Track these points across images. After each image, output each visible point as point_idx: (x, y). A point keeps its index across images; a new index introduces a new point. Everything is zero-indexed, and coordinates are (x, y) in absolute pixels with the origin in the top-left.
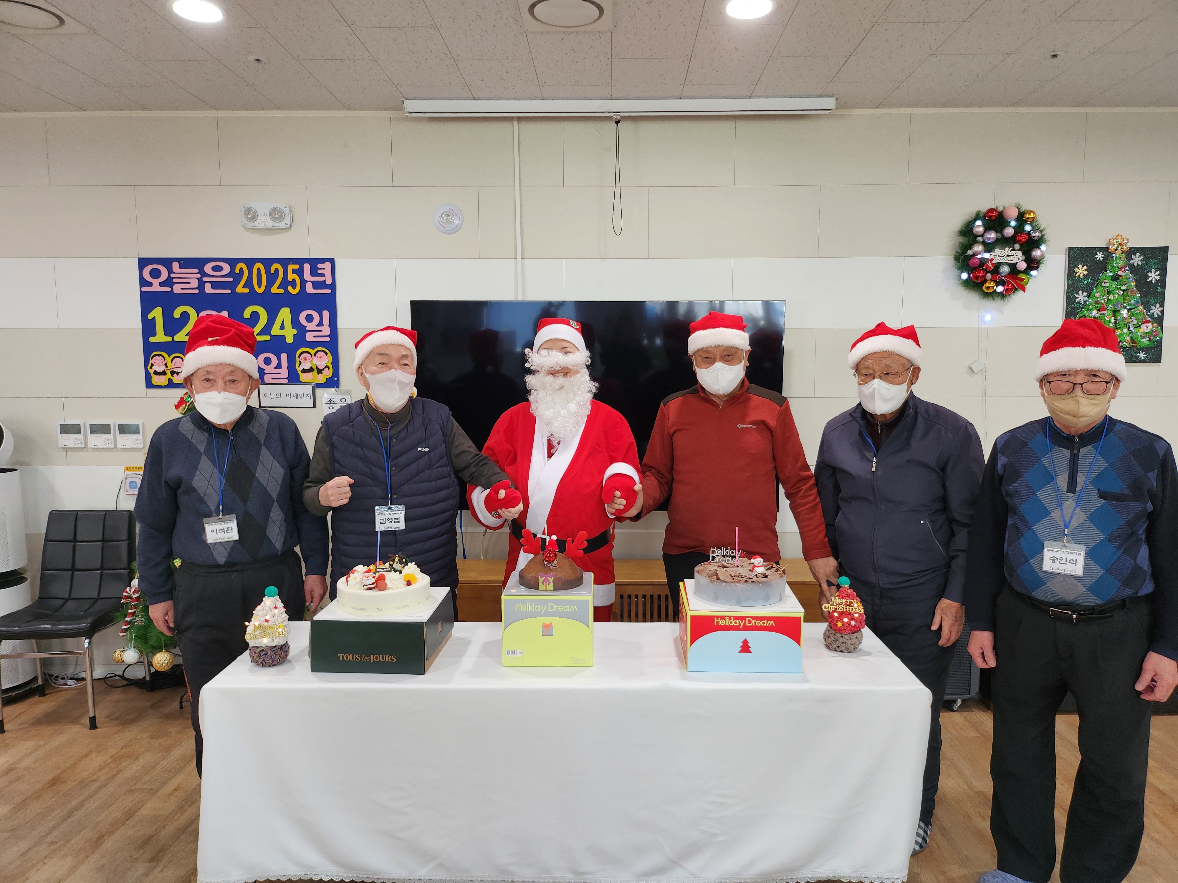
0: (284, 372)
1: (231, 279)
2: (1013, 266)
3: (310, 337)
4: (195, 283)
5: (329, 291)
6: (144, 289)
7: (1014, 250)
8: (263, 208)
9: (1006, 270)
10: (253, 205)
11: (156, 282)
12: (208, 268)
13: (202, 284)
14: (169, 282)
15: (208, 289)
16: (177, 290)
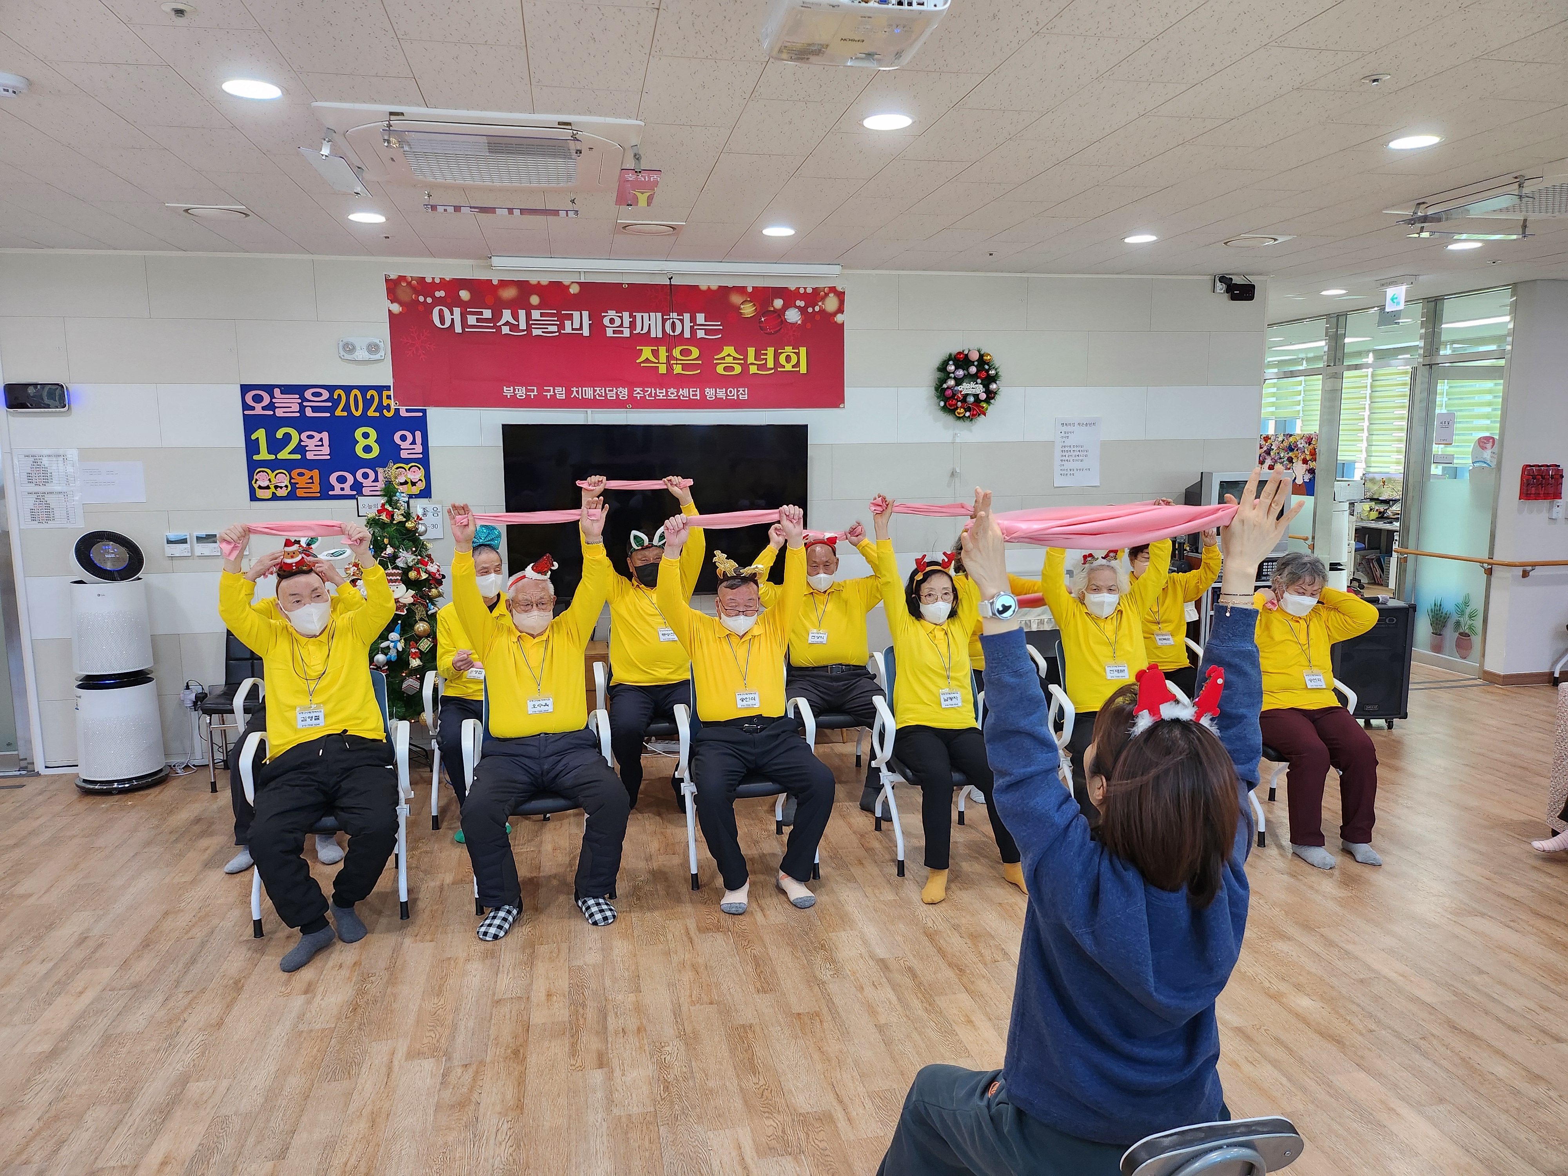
1: (330, 404)
2: (976, 396)
3: (404, 455)
4: (296, 408)
5: (421, 414)
6: (246, 413)
7: (977, 384)
8: (361, 343)
9: (971, 399)
10: (351, 340)
11: (258, 407)
12: (308, 394)
13: (302, 408)
14: (271, 406)
15: (309, 413)
16: (279, 413)
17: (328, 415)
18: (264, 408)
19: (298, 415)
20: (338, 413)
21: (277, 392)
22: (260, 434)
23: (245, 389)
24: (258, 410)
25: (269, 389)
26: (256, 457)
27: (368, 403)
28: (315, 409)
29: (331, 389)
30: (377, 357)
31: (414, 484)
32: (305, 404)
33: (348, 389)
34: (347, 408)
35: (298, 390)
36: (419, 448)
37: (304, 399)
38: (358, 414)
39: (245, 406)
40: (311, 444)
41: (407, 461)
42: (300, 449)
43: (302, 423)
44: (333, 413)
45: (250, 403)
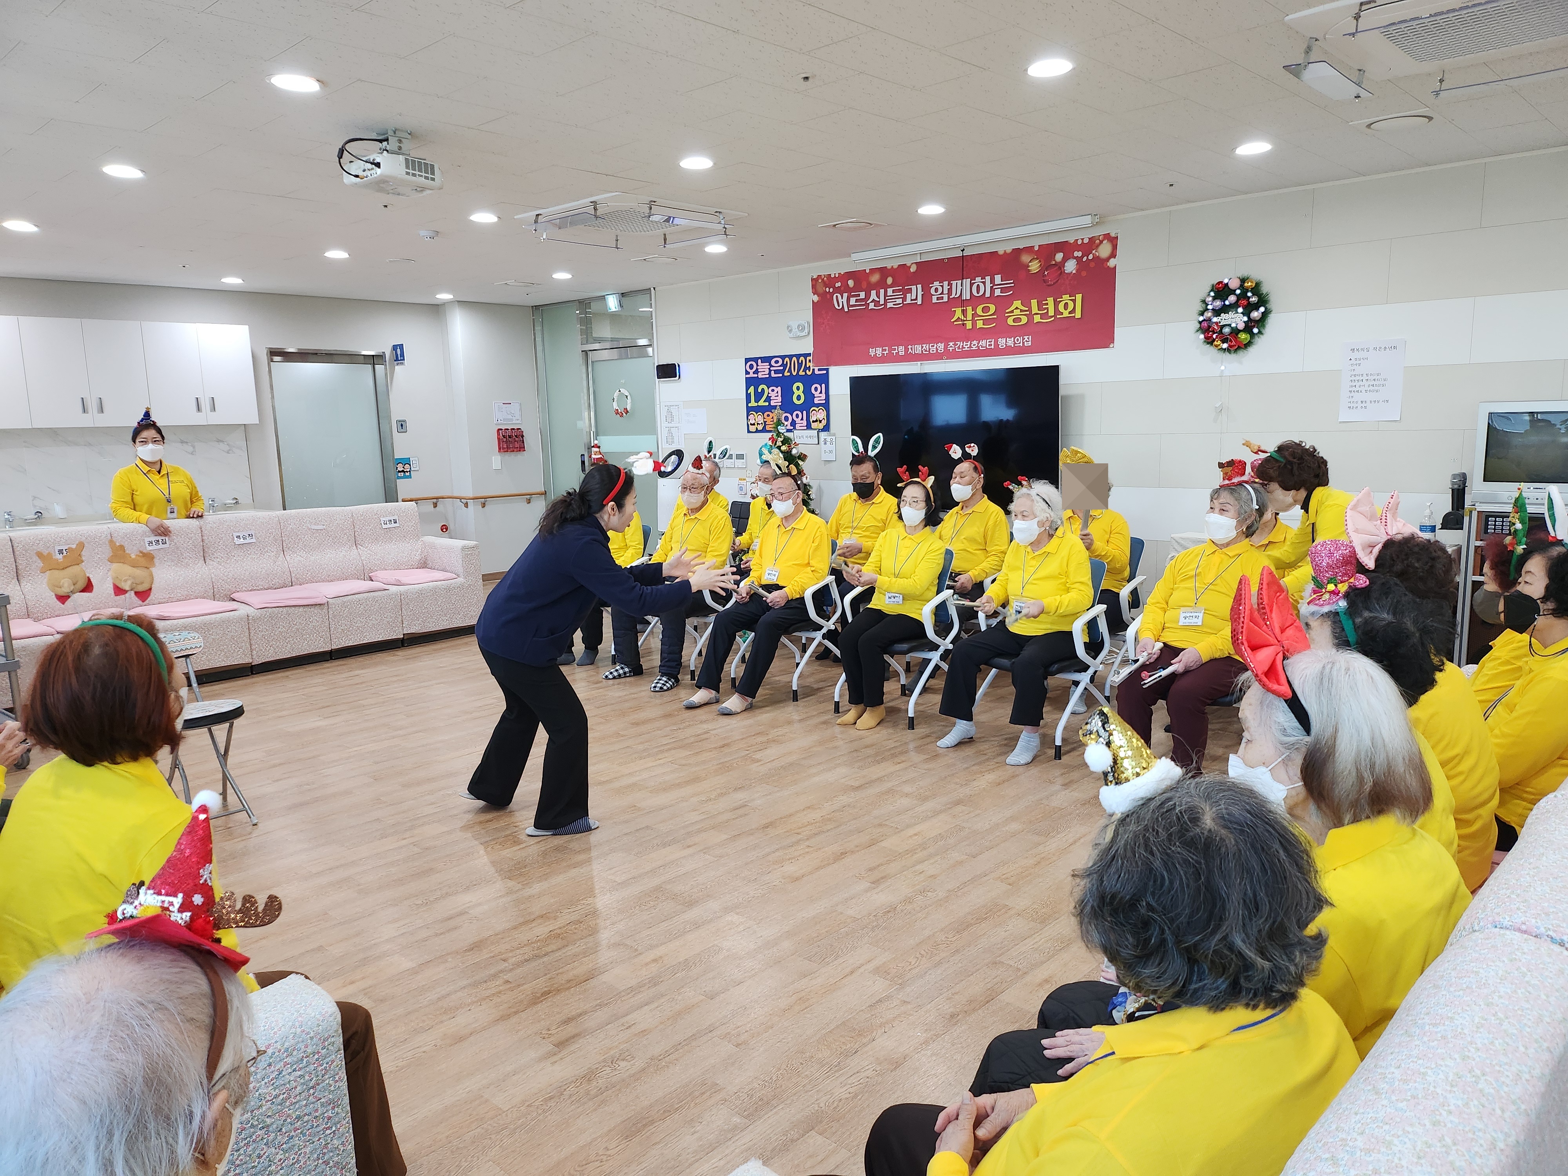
0: (805, 423)
1: (782, 368)
3: (816, 401)
4: (767, 372)
5: (825, 372)
6: (747, 376)
7: (1236, 313)
8: (794, 326)
9: (1227, 330)
10: (790, 323)
11: (751, 372)
12: (773, 362)
13: (770, 371)
14: (756, 372)
15: (773, 375)
16: (760, 375)
17: (781, 375)
18: (754, 373)
19: (768, 376)
20: (787, 374)
21: (760, 361)
22: (752, 389)
23: (746, 361)
24: (752, 375)
25: (756, 360)
26: (750, 405)
27: (800, 365)
28: (776, 372)
29: (783, 357)
30: (804, 334)
31: (820, 422)
32: (771, 369)
33: (791, 357)
34: (790, 371)
35: (767, 359)
36: (823, 396)
37: (771, 366)
38: (794, 374)
39: (747, 373)
40: (773, 395)
41: (818, 405)
42: (768, 399)
43: (770, 382)
44: (783, 375)
45: (748, 370)
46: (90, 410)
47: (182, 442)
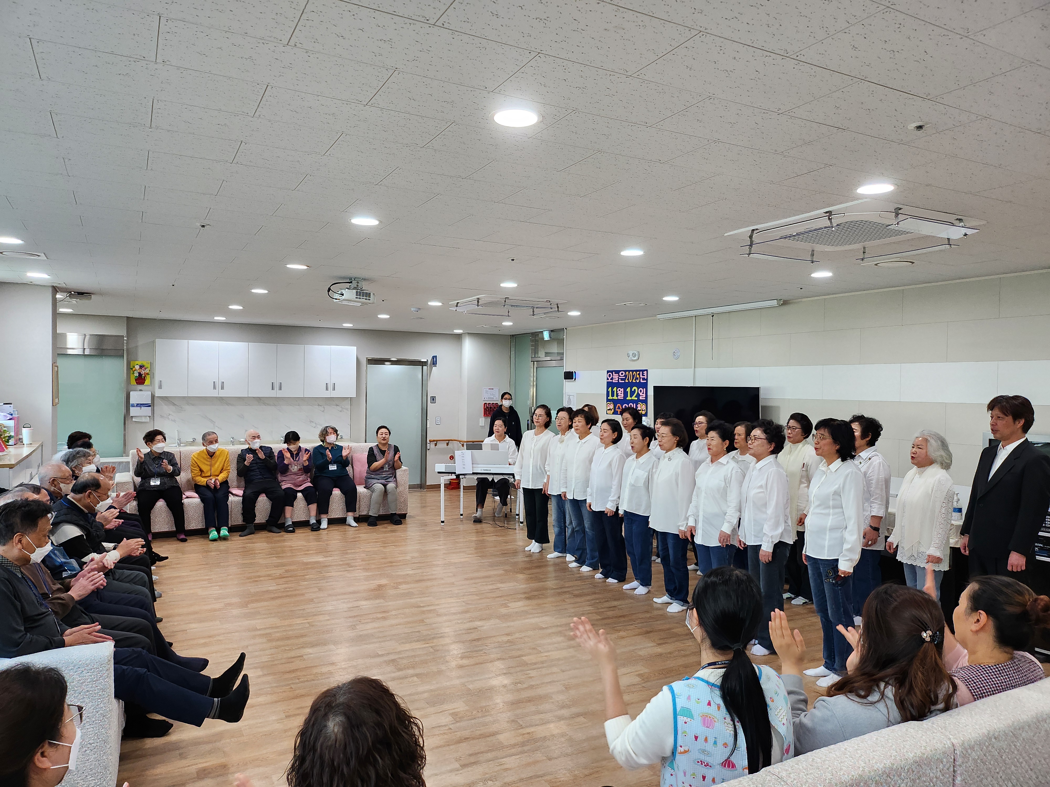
1: (624, 377)
3: (641, 398)
4: (617, 379)
6: (608, 381)
8: (631, 353)
10: (628, 352)
13: (619, 379)
15: (620, 381)
16: (614, 381)
17: (623, 381)
18: (611, 379)
20: (627, 381)
21: (614, 373)
22: (610, 389)
23: (608, 372)
24: (610, 381)
25: (612, 372)
26: (609, 398)
27: (633, 376)
28: (622, 379)
29: (625, 371)
30: (635, 359)
32: (619, 377)
33: (629, 371)
34: (628, 379)
35: (617, 372)
36: (644, 395)
37: (619, 375)
38: (630, 381)
39: (608, 379)
40: (619, 393)
41: (641, 401)
43: (618, 385)
44: (625, 381)
45: (608, 377)
46: (275, 389)
47: (319, 405)
